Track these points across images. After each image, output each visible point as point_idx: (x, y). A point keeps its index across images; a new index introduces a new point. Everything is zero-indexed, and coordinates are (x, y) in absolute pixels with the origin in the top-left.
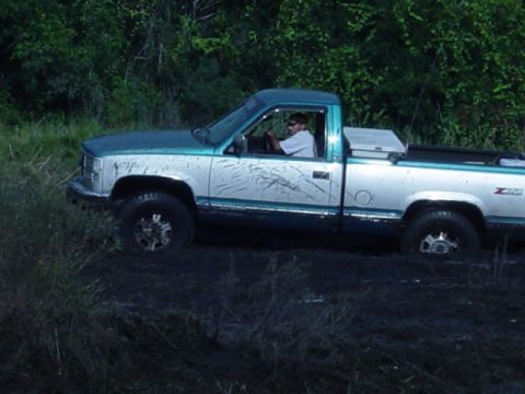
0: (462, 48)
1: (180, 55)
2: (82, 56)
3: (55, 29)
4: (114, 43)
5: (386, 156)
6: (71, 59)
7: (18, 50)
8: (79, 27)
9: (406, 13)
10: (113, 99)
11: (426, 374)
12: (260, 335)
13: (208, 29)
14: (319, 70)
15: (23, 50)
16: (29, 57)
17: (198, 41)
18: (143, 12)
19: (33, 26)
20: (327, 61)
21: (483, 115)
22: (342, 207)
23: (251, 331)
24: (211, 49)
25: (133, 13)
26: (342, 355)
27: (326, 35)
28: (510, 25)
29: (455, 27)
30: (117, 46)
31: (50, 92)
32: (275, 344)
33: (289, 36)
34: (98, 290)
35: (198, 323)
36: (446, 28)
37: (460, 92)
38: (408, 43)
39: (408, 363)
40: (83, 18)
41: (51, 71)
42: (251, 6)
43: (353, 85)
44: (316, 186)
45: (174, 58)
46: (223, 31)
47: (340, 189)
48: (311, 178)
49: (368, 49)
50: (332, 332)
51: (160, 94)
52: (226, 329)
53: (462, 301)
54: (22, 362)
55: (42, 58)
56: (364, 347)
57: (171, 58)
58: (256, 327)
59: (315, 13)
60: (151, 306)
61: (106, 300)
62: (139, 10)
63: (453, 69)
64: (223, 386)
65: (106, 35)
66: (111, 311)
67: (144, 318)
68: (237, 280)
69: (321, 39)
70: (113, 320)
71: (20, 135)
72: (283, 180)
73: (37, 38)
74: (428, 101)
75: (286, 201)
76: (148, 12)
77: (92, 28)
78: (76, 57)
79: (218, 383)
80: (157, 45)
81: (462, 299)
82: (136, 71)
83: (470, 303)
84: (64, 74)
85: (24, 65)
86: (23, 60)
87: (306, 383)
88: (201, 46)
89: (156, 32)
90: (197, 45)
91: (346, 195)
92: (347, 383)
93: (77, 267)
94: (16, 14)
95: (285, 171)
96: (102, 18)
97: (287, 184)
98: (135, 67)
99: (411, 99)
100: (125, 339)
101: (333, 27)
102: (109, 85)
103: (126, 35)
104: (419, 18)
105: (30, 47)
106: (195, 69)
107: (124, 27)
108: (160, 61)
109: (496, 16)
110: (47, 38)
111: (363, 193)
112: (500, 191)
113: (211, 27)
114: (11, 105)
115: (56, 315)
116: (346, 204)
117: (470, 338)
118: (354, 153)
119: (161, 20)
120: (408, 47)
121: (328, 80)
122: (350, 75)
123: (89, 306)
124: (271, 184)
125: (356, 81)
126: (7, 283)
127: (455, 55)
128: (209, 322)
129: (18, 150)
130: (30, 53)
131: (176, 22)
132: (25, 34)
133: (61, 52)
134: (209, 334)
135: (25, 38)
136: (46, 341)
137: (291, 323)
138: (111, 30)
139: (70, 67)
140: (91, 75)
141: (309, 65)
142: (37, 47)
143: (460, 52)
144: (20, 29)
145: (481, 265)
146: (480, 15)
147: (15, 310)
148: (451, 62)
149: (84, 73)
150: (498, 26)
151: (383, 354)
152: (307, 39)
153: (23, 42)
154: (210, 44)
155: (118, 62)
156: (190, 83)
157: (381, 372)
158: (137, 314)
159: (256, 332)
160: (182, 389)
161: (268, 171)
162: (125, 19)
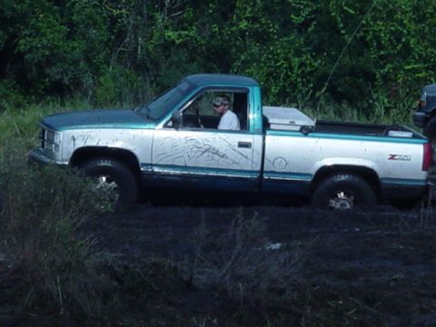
0: (388, 36)
1: (156, 46)
2: (74, 48)
3: (50, 26)
4: (100, 38)
5: (298, 128)
6: (65, 52)
7: (20, 45)
8: (71, 24)
9: (341, 7)
10: (100, 84)
11: (366, 307)
12: (227, 278)
13: (178, 24)
14: (270, 56)
15: (25, 45)
16: (30, 51)
17: (170, 34)
18: (124, 11)
19: (33, 25)
20: (277, 49)
21: (408, 90)
22: (262, 171)
23: (220, 274)
24: (181, 40)
25: (116, 12)
26: (296, 293)
27: (276, 27)
28: (428, 15)
29: (383, 18)
30: (103, 40)
31: (47, 80)
32: (240, 285)
33: (242, 26)
34: (92, 243)
35: (175, 269)
36: (375, 19)
37: (388, 72)
38: (343, 32)
39: (351, 298)
40: (74, 18)
41: (49, 61)
42: (214, 4)
43: (299, 68)
44: (241, 154)
45: (150, 49)
46: (191, 25)
47: (260, 156)
48: (236, 148)
49: (311, 37)
50: (287, 274)
51: (140, 78)
52: (199, 273)
53: (395, 246)
54: (30, 304)
55: (41, 51)
56: (314, 286)
57: (148, 48)
58: (224, 271)
59: (266, 9)
60: (136, 256)
61: (99, 251)
62: (120, 9)
63: (382, 53)
64: (198, 320)
65: (94, 31)
66: (103, 260)
67: (131, 266)
68: (207, 232)
69: (271, 30)
70: (106, 268)
71: (24, 115)
72: (214, 149)
73: (36, 35)
74: (361, 80)
75: (215, 166)
76: (129, 11)
77: (82, 26)
78: (69, 49)
79: (194, 318)
80: (136, 39)
81: (394, 244)
82: (119, 60)
83: (401, 247)
84: (60, 64)
85: (26, 57)
86: (25, 53)
87: (266, 317)
88: (173, 37)
89: (136, 27)
90: (169, 37)
91: (265, 161)
92: (301, 316)
93: (74, 225)
94: (18, 14)
95: (215, 141)
96: (90, 17)
97: (217, 153)
98: (118, 57)
99: (348, 78)
100: (116, 283)
101: (282, 19)
102: (97, 72)
103: (110, 30)
104: (351, 11)
105: (30, 42)
106: (167, 57)
107: (109, 24)
108: (139, 51)
109: (416, 9)
110: (44, 35)
111: (279, 160)
112: (393, 157)
113: (181, 22)
114: (16, 91)
115: (58, 264)
116: (265, 169)
117: (402, 276)
118: (272, 127)
119: (139, 17)
120: (343, 35)
121: (278, 64)
122: (297, 60)
123: (86, 257)
124: (204, 152)
125: (302, 65)
126: (17, 239)
127: (383, 42)
128: (185, 268)
129: (23, 129)
130: (31, 48)
131: (152, 18)
132: (26, 32)
133: (56, 45)
134: (186, 278)
135: (26, 35)
136: (50, 287)
137: (254, 267)
138: (97, 27)
139: (65, 58)
140: (82, 64)
141: (263, 52)
142: (36, 42)
143: (387, 39)
144: (22, 27)
145: (410, 216)
146: (403, 7)
147: (24, 261)
148: (380, 47)
149: (76, 63)
150: (418, 16)
151: (331, 291)
152: (260, 30)
153: (24, 38)
154: (180, 36)
155: (104, 54)
156: (164, 69)
157: (329, 306)
158: (126, 262)
159: (224, 275)
160: (164, 323)
161: (200, 141)
162: (110, 17)
